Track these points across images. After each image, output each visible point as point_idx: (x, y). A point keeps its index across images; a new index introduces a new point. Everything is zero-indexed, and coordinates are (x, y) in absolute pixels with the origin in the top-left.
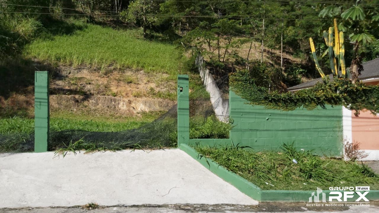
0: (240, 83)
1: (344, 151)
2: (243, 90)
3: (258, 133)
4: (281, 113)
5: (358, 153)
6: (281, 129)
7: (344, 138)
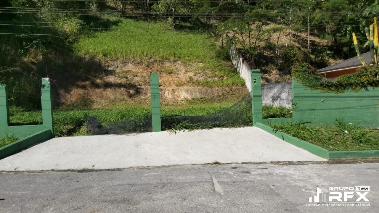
0: (300, 73)
2: (303, 79)
3: (316, 111)
4: (334, 96)
6: (334, 108)
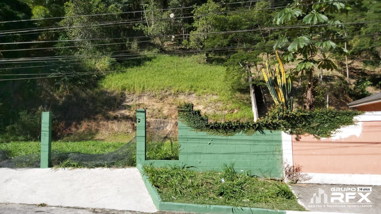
0: (185, 113)
1: (284, 173)
2: (188, 119)
3: (202, 155)
4: (222, 138)
5: (300, 176)
6: (222, 152)
7: (284, 161)
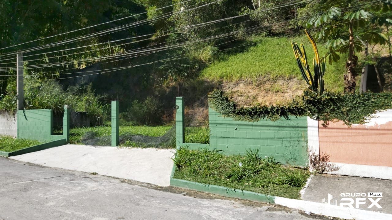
1: (309, 161)
2: (216, 105)
4: (247, 124)
5: (326, 165)
6: (247, 137)
7: (310, 148)
